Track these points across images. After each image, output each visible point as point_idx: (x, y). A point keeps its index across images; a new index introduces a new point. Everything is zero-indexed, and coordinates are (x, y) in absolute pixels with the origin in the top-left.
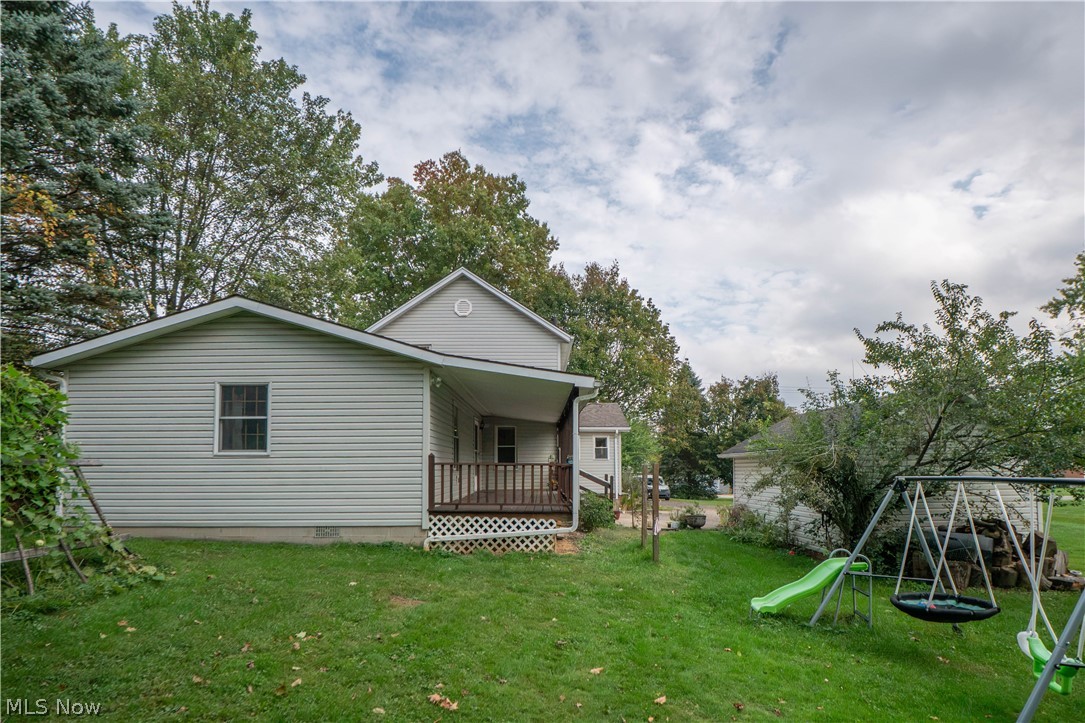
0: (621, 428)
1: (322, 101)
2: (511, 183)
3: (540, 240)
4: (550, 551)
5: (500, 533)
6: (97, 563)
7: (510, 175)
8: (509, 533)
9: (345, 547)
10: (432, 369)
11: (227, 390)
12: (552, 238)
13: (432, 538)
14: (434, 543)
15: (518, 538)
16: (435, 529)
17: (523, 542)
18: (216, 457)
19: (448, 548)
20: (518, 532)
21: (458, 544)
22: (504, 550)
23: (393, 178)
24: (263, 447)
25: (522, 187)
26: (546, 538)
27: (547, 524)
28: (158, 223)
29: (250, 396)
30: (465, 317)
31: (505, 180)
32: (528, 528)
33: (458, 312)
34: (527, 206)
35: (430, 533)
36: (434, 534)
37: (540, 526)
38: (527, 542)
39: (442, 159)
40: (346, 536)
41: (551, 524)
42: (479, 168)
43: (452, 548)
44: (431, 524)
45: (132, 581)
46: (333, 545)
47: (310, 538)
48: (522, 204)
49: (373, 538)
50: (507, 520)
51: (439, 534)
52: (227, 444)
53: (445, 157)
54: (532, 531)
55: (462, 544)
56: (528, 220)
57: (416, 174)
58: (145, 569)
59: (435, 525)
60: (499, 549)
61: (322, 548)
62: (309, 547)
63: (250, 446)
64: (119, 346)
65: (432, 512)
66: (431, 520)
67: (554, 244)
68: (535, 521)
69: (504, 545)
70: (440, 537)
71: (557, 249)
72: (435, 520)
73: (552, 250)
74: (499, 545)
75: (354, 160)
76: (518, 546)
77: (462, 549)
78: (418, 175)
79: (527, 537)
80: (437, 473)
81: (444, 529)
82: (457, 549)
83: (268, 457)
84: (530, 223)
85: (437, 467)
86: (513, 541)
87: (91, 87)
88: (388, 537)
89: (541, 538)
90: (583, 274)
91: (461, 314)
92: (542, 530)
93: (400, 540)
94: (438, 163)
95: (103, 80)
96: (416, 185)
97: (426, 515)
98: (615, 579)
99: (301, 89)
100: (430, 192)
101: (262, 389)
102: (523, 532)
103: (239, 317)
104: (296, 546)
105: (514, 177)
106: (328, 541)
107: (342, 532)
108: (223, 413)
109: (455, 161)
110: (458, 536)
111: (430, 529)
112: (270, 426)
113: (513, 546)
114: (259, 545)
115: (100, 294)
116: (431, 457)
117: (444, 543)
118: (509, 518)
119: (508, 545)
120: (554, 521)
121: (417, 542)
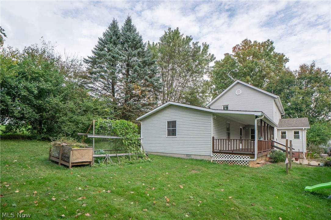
0: (305, 127)
1: (197, 43)
2: (267, 43)
3: (281, 59)
4: (248, 166)
5: (232, 159)
6: (142, 157)
7: (266, 40)
8: (235, 159)
9: (192, 159)
10: (214, 114)
11: (168, 122)
12: (286, 58)
13: (213, 159)
14: (214, 160)
15: (238, 161)
16: (214, 157)
17: (239, 162)
18: (167, 137)
19: (218, 162)
20: (237, 159)
21: (220, 161)
22: (233, 164)
23: (226, 54)
24: (175, 135)
25: (272, 43)
26: (246, 161)
27: (247, 157)
28: (160, 85)
29: (173, 124)
30: (239, 95)
31: (265, 43)
32: (241, 158)
33: (237, 94)
34: (274, 49)
35: (213, 158)
36: (214, 158)
37: (244, 158)
38: (240, 162)
39: (241, 43)
40: (193, 157)
41: (248, 157)
42: (255, 42)
43: (219, 162)
44: (213, 155)
45: (145, 161)
46: (189, 159)
47: (185, 157)
48: (272, 49)
49: (199, 158)
50: (234, 155)
51: (215, 158)
52: (169, 135)
53: (242, 42)
54: (242, 159)
55: (221, 161)
56: (275, 54)
57: (233, 50)
58: (148, 159)
59: (214, 155)
60: (232, 164)
61: (187, 159)
62: (184, 159)
63: (173, 135)
64: (150, 115)
65: (214, 152)
66: (213, 154)
67: (287, 60)
68: (243, 156)
69: (233, 163)
70: (215, 159)
71: (288, 61)
72: (214, 154)
73: (286, 62)
74: (232, 162)
75: (208, 55)
76: (237, 163)
77: (221, 163)
78: (234, 51)
79: (240, 161)
80: (215, 142)
81: (217, 157)
82: (220, 162)
83: (176, 137)
84: (276, 55)
85: (215, 140)
86: (236, 162)
87: (147, 60)
88: (202, 158)
89: (245, 161)
90: (298, 69)
91: (238, 94)
92: (245, 159)
93: (205, 159)
94: (240, 45)
95: (148, 58)
96: (233, 54)
97: (212, 153)
98: (261, 175)
99: (192, 42)
100: (238, 55)
101: (175, 122)
102: (239, 159)
103: (170, 106)
104: (182, 158)
105: (268, 40)
106: (189, 158)
107: (192, 156)
108: (168, 128)
109: (246, 42)
110: (220, 159)
111: (213, 157)
112: (177, 130)
113: (236, 163)
114: (174, 158)
115: (149, 104)
116: (213, 138)
117: (216, 161)
118: (235, 155)
119: (235, 163)
120: (249, 157)
121: (210, 160)
